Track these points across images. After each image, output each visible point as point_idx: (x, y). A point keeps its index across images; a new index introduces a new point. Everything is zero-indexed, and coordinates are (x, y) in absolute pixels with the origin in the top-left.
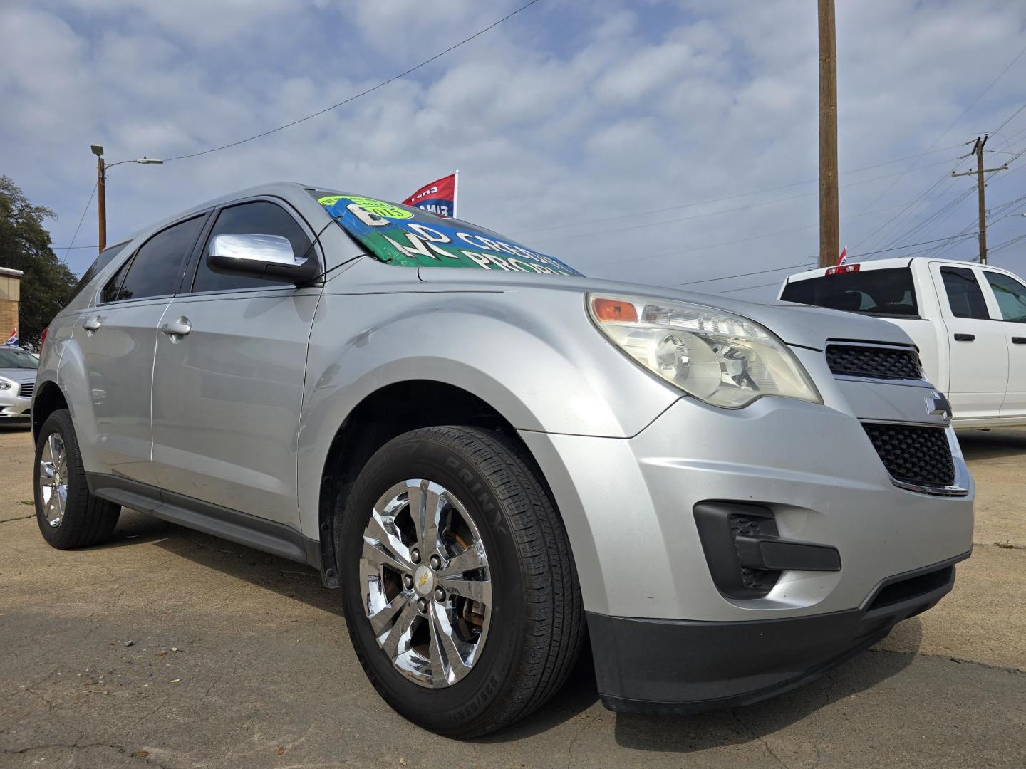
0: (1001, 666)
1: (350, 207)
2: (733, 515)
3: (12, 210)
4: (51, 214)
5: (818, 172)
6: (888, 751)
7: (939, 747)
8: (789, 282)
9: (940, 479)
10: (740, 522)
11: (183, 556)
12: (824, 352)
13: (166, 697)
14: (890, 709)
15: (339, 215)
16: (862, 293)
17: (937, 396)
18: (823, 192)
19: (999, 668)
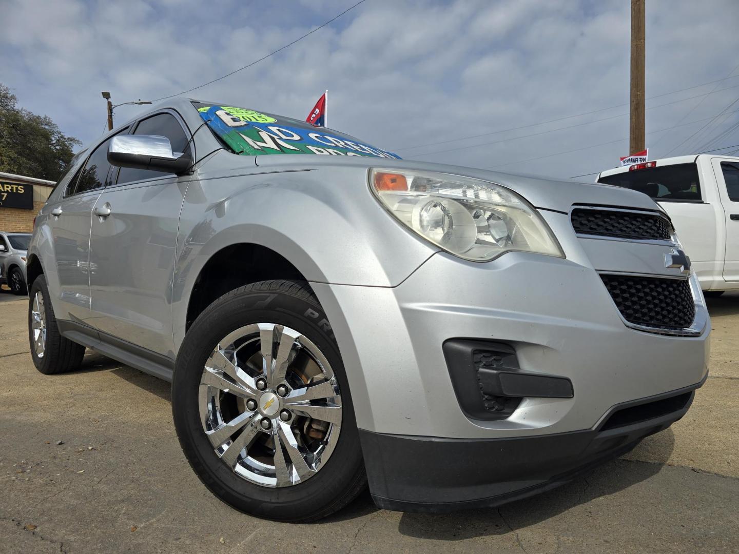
0: (733, 476)
1: (218, 113)
2: (476, 350)
3: (52, 140)
4: (78, 142)
5: (629, 91)
6: (619, 545)
7: (664, 543)
8: (601, 177)
9: (676, 322)
10: (484, 356)
11: (127, 380)
12: (570, 214)
13: (68, 484)
14: (630, 510)
15: (210, 120)
16: (659, 185)
17: (676, 253)
18: (632, 108)
19: (731, 478)
